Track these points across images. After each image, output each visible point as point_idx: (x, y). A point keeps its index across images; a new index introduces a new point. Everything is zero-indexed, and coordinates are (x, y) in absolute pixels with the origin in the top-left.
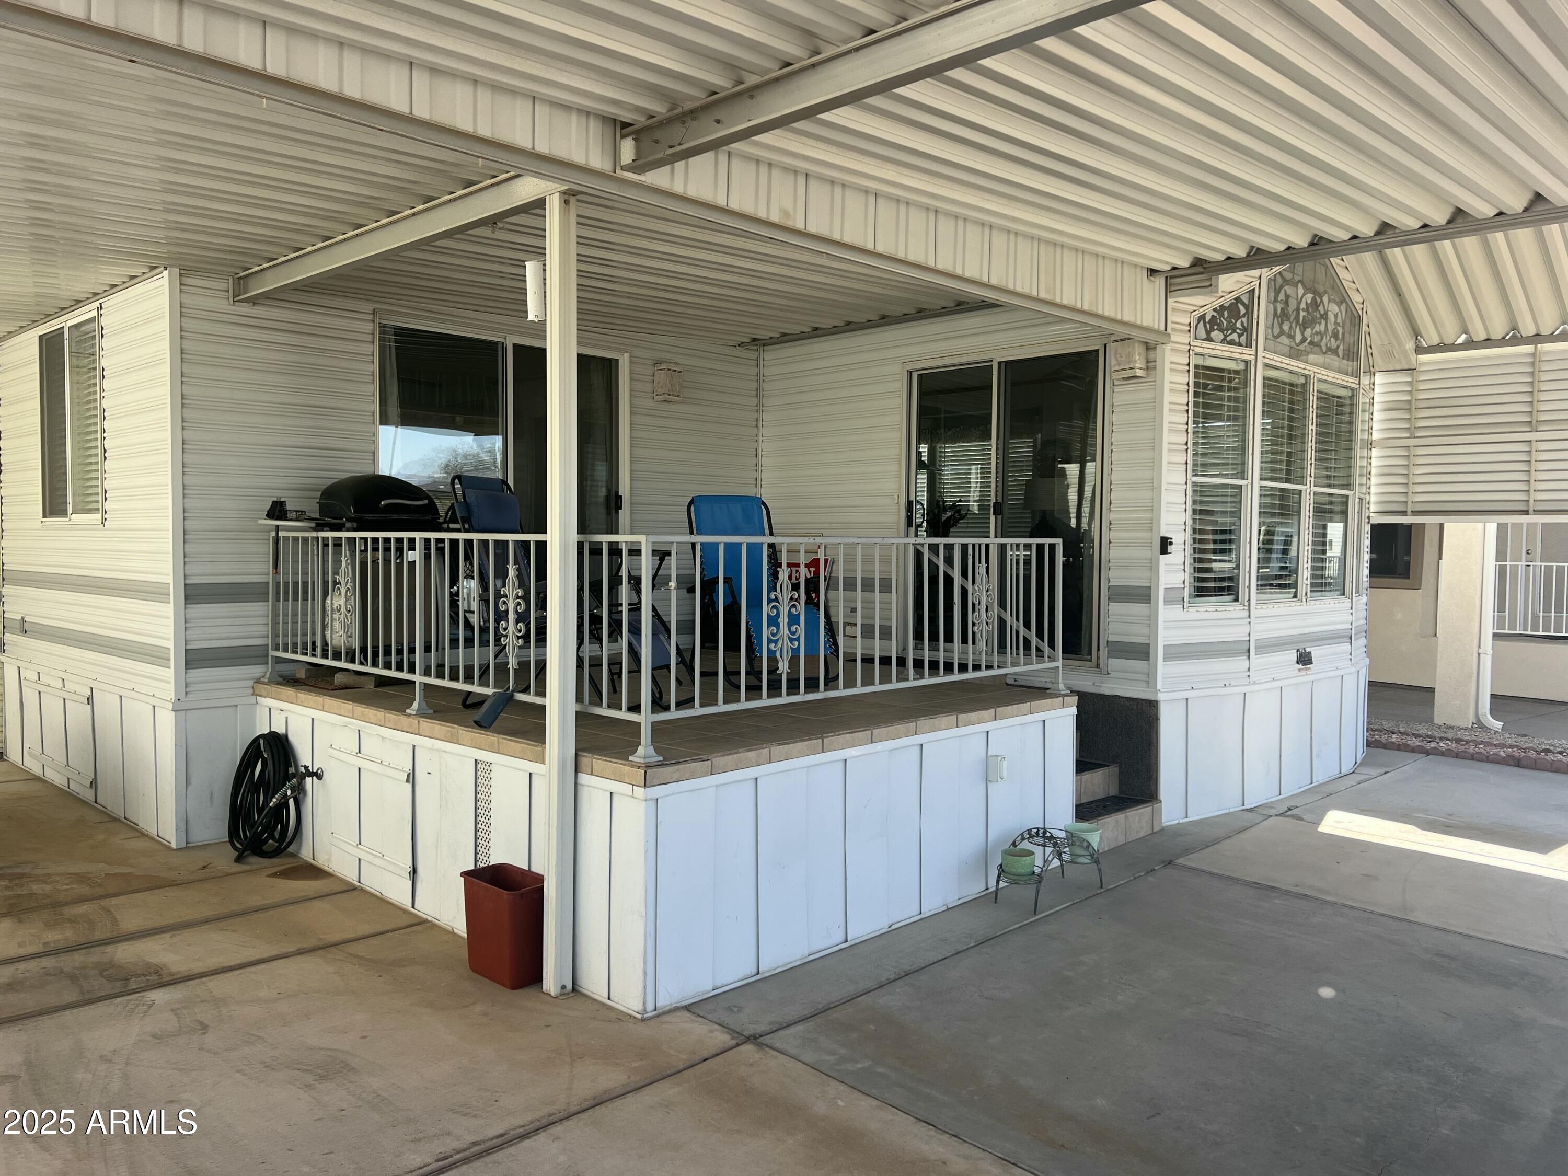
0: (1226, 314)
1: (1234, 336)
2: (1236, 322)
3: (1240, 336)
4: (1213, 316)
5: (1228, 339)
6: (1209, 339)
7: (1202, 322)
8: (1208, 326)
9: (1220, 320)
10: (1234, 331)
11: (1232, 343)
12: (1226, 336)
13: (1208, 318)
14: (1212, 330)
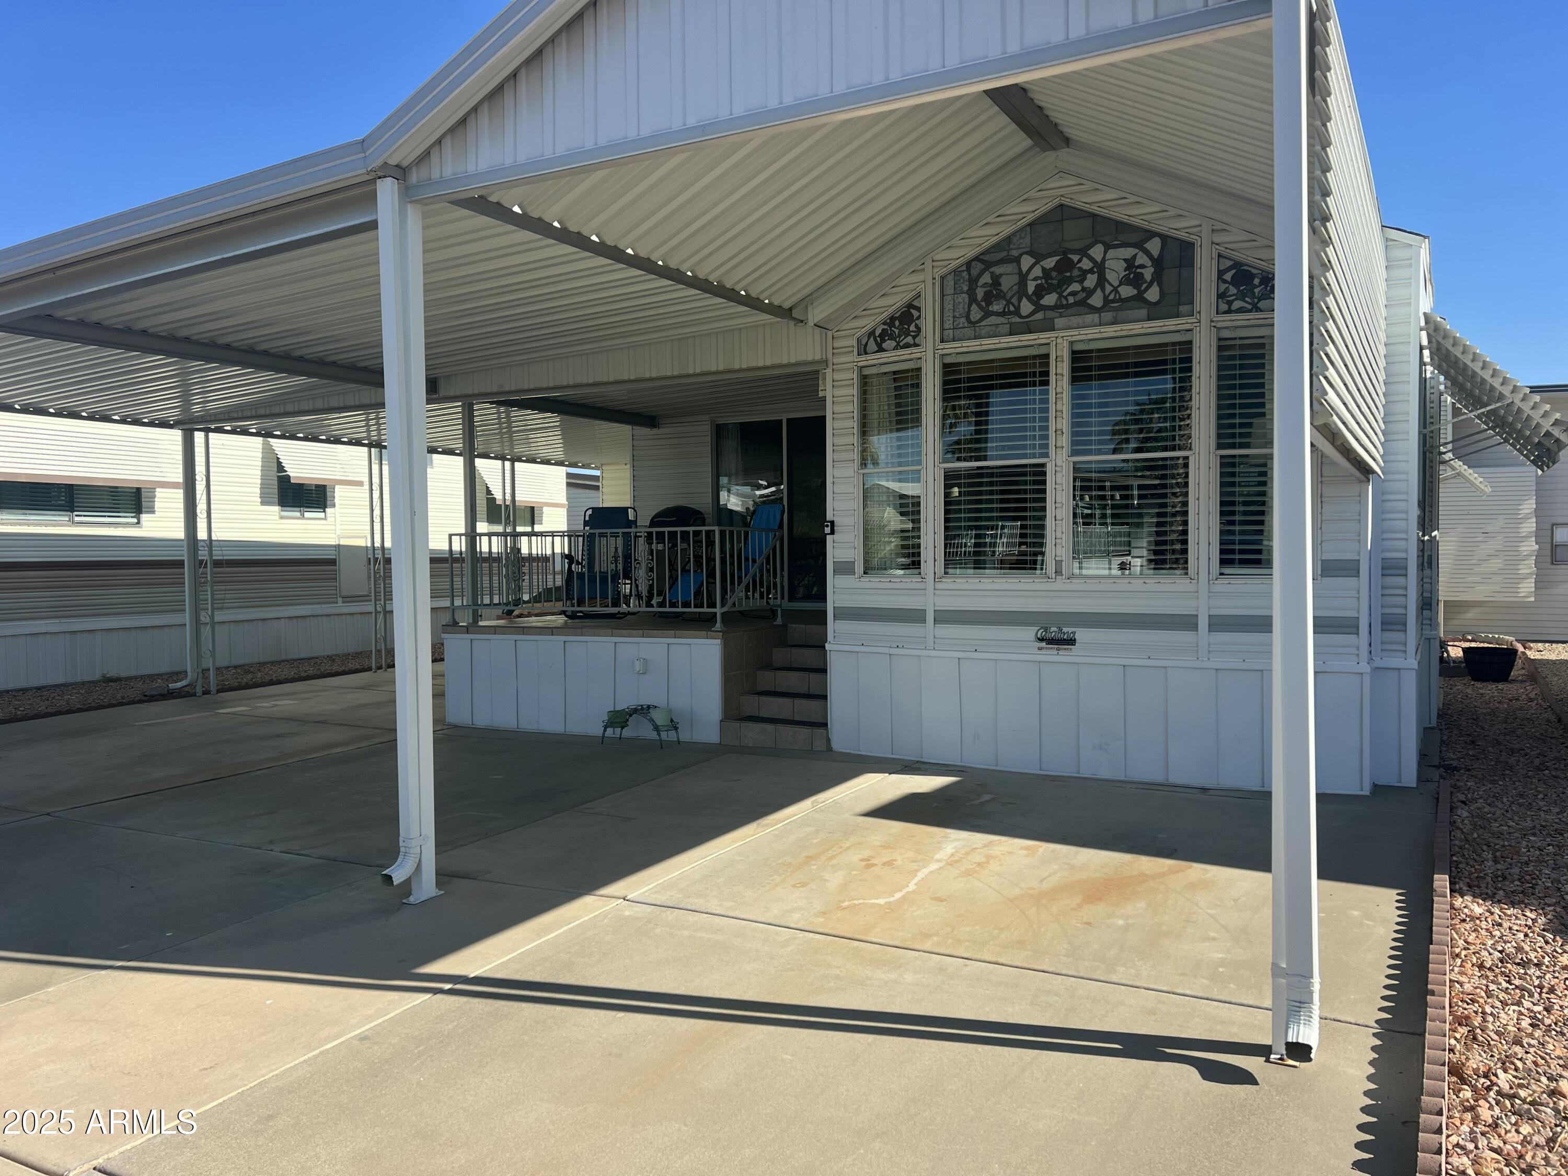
0: (897, 323)
1: (909, 340)
2: (909, 327)
3: (914, 337)
4: (883, 330)
5: (901, 344)
6: (881, 350)
7: (872, 338)
8: (878, 339)
9: (891, 330)
10: (907, 335)
11: (907, 346)
12: (898, 343)
13: (878, 333)
14: (883, 341)
